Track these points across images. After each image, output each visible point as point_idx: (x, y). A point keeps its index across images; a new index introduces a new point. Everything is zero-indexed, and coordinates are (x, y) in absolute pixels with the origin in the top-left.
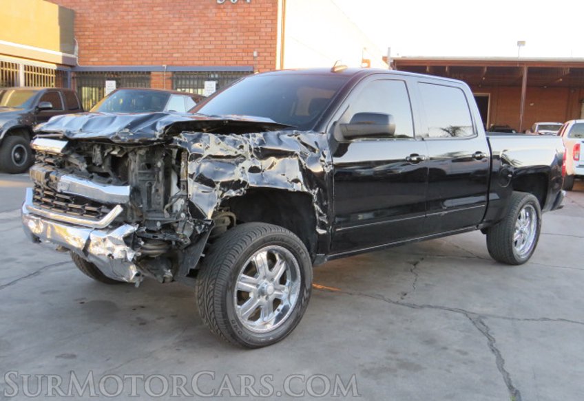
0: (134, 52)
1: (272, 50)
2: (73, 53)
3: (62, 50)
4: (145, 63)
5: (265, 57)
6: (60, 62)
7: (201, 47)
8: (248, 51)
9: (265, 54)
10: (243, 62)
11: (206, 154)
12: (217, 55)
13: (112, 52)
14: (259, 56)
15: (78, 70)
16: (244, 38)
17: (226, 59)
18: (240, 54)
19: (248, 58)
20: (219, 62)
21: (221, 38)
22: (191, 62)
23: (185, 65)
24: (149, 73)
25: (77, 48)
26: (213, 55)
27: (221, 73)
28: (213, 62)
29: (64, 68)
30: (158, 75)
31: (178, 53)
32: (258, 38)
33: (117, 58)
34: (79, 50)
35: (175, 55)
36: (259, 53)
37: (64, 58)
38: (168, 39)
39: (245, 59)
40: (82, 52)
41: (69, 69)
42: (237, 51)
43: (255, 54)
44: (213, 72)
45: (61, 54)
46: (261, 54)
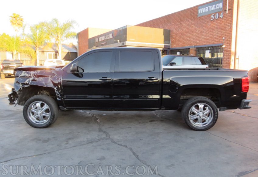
0: (185, 42)
1: (230, 36)
2: (169, 44)
3: (165, 43)
4: (189, 45)
5: (228, 39)
6: (164, 47)
7: (205, 38)
8: (221, 37)
9: (228, 38)
10: (219, 42)
11: (20, 76)
12: (211, 40)
13: (179, 42)
14: (225, 39)
15: (170, 49)
16: (220, 32)
17: (214, 41)
18: (218, 39)
19: (221, 40)
20: (211, 43)
21: (212, 34)
22: (202, 44)
23: (201, 45)
24: (189, 49)
25: (170, 42)
26: (209, 40)
27: (213, 47)
28: (209, 43)
29: (165, 49)
30: (192, 50)
31: (198, 41)
32: (225, 32)
33: (181, 44)
34: (171, 43)
35: (197, 42)
36: (225, 38)
37: (165, 46)
38: (195, 36)
39: (220, 40)
40: (172, 43)
41: (168, 49)
42: (217, 38)
43: (224, 38)
44: (210, 47)
45: (164, 45)
46: (226, 38)
